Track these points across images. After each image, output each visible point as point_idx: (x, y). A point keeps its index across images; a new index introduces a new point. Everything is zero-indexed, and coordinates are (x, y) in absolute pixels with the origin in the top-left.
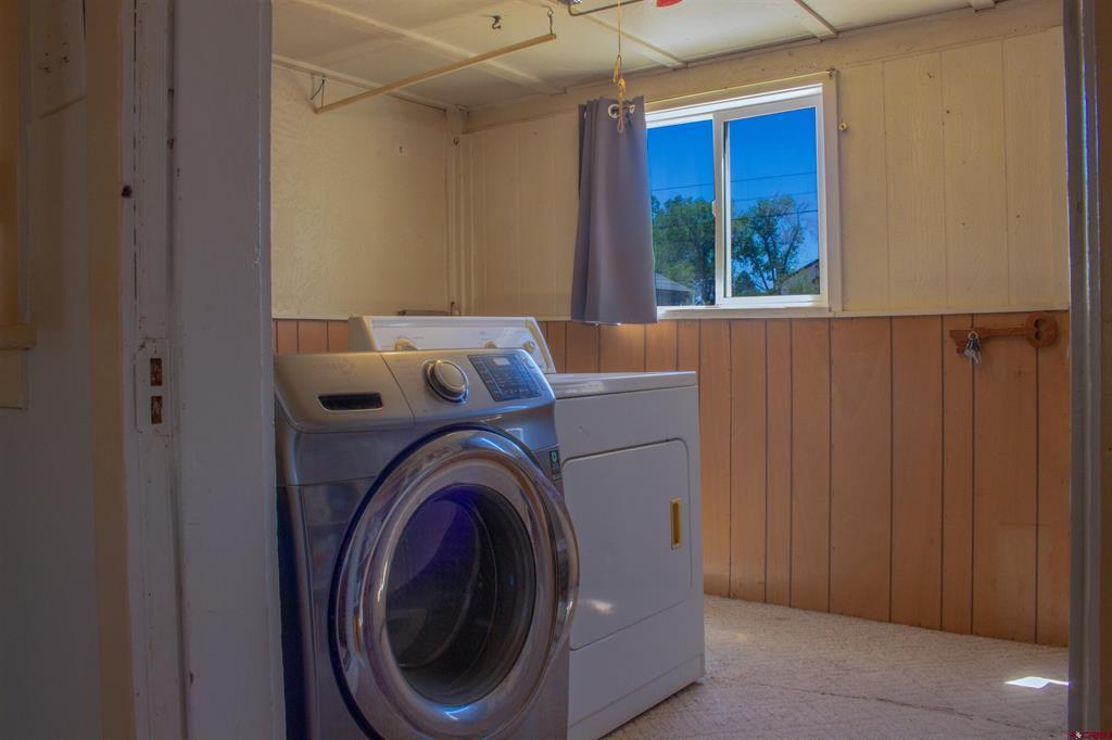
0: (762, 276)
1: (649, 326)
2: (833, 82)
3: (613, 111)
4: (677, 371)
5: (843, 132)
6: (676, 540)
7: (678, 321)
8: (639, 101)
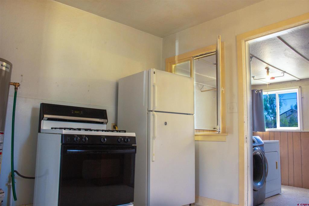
0: (270, 116)
1: (264, 132)
2: (300, 89)
3: (256, 92)
4: (270, 140)
5: (302, 98)
6: (277, 168)
7: (269, 131)
8: (261, 90)
